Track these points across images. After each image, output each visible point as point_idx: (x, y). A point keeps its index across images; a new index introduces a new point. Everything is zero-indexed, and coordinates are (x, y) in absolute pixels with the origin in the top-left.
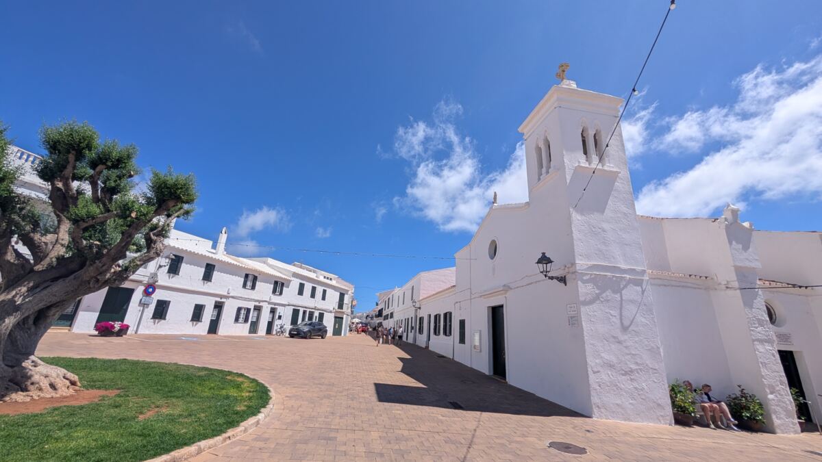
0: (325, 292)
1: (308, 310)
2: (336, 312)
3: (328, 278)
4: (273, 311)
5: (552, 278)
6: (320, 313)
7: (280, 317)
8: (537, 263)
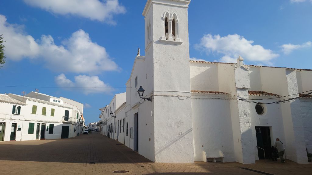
0: (53, 110)
1: (41, 123)
2: (63, 123)
3: (56, 101)
4: (15, 125)
5: (144, 99)
6: (50, 125)
7: (20, 129)
8: (138, 91)
